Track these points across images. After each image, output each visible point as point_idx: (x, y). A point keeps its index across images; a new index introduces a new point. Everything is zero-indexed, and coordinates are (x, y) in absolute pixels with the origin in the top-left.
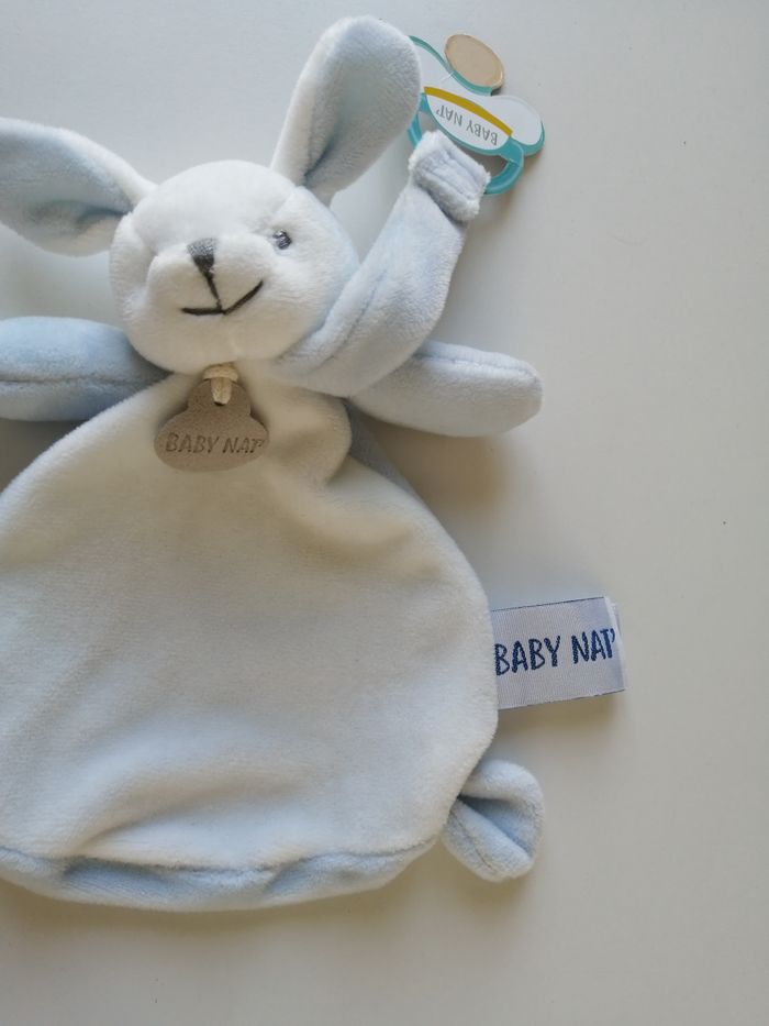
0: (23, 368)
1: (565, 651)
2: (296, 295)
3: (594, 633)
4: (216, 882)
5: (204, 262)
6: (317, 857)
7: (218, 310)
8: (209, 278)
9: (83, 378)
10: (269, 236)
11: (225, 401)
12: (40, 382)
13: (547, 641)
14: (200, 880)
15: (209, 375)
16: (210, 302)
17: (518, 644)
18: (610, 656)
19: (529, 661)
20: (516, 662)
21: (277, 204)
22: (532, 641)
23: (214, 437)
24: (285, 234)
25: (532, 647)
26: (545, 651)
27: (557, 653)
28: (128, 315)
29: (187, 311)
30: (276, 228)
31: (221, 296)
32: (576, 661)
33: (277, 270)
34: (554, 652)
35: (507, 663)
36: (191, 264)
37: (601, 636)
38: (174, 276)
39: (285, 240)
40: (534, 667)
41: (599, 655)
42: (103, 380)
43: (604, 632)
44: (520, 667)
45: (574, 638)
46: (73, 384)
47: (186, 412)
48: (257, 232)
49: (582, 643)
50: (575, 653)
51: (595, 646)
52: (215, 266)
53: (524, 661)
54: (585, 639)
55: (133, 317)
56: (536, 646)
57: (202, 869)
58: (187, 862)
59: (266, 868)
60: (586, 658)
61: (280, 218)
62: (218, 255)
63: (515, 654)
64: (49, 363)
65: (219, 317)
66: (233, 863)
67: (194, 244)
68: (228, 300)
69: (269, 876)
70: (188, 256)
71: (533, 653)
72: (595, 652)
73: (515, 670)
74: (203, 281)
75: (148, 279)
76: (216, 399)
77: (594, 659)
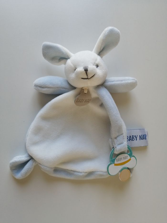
0: (50, 86)
1: (138, 138)
2: (100, 76)
3: (143, 135)
4: (77, 174)
5: (86, 70)
6: (96, 172)
7: (87, 79)
8: (86, 73)
9: (60, 87)
10: (95, 65)
11: (86, 93)
12: (53, 88)
13: (135, 136)
14: (74, 173)
15: (84, 88)
16: (86, 77)
17: (130, 136)
18: (146, 139)
19: (132, 139)
20: (130, 139)
21: (96, 60)
22: (133, 136)
23: (84, 99)
24: (97, 65)
25: (132, 137)
26: (135, 138)
27: (137, 138)
28: (70, 78)
29: (82, 78)
30: (96, 64)
31: (88, 76)
32: (140, 140)
33: (97, 72)
34: (136, 138)
35: (128, 140)
36: (84, 71)
37: (144, 136)
38: (81, 73)
39: (97, 66)
40: (133, 140)
41: (144, 139)
42: (63, 88)
43: (145, 135)
44: (130, 140)
45: (140, 136)
46: (58, 88)
47: (80, 95)
48: (93, 65)
49: (141, 137)
50: (140, 138)
51: (143, 137)
52: (88, 71)
53: (131, 139)
54: (142, 136)
55: (71, 78)
56: (133, 137)
57: (75, 171)
58: (73, 170)
59: (86, 172)
60: (142, 139)
61: (97, 62)
62: (88, 69)
63: (130, 138)
64: (55, 85)
65: (88, 80)
66: (81, 171)
67: (84, 67)
68: (89, 77)
69: (86, 174)
70: (84, 69)
71: (133, 138)
72: (143, 138)
73: (130, 141)
74: (85, 74)
75: (75, 72)
76: (85, 92)
77: (143, 139)
